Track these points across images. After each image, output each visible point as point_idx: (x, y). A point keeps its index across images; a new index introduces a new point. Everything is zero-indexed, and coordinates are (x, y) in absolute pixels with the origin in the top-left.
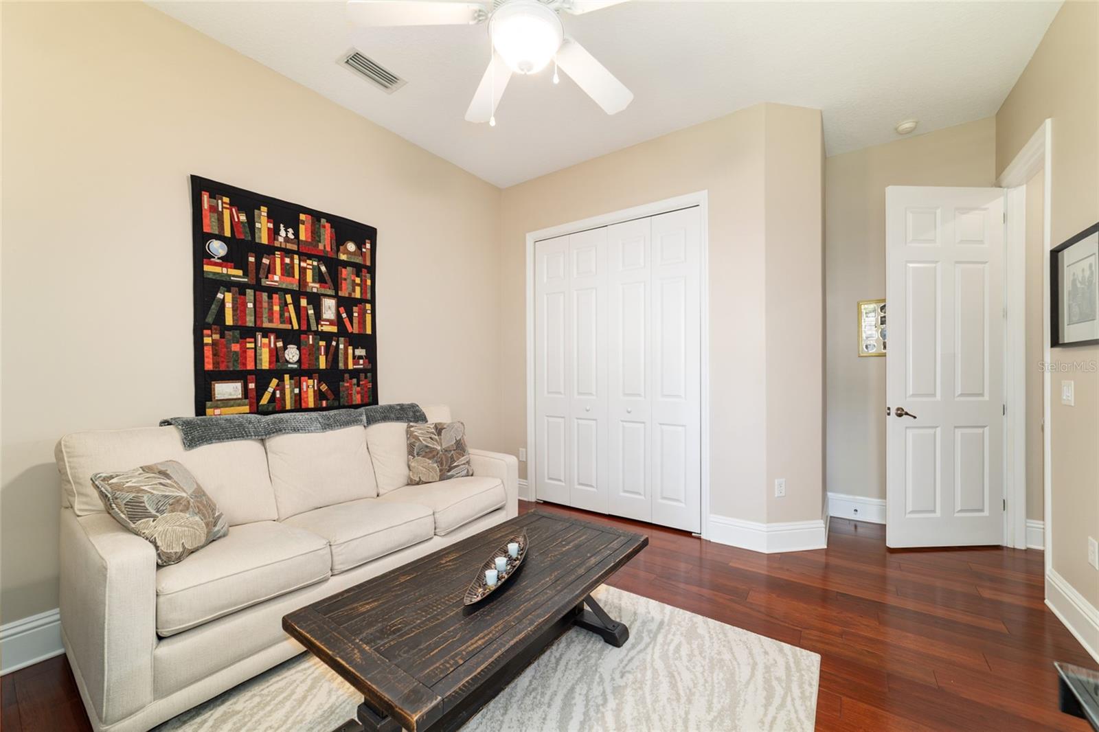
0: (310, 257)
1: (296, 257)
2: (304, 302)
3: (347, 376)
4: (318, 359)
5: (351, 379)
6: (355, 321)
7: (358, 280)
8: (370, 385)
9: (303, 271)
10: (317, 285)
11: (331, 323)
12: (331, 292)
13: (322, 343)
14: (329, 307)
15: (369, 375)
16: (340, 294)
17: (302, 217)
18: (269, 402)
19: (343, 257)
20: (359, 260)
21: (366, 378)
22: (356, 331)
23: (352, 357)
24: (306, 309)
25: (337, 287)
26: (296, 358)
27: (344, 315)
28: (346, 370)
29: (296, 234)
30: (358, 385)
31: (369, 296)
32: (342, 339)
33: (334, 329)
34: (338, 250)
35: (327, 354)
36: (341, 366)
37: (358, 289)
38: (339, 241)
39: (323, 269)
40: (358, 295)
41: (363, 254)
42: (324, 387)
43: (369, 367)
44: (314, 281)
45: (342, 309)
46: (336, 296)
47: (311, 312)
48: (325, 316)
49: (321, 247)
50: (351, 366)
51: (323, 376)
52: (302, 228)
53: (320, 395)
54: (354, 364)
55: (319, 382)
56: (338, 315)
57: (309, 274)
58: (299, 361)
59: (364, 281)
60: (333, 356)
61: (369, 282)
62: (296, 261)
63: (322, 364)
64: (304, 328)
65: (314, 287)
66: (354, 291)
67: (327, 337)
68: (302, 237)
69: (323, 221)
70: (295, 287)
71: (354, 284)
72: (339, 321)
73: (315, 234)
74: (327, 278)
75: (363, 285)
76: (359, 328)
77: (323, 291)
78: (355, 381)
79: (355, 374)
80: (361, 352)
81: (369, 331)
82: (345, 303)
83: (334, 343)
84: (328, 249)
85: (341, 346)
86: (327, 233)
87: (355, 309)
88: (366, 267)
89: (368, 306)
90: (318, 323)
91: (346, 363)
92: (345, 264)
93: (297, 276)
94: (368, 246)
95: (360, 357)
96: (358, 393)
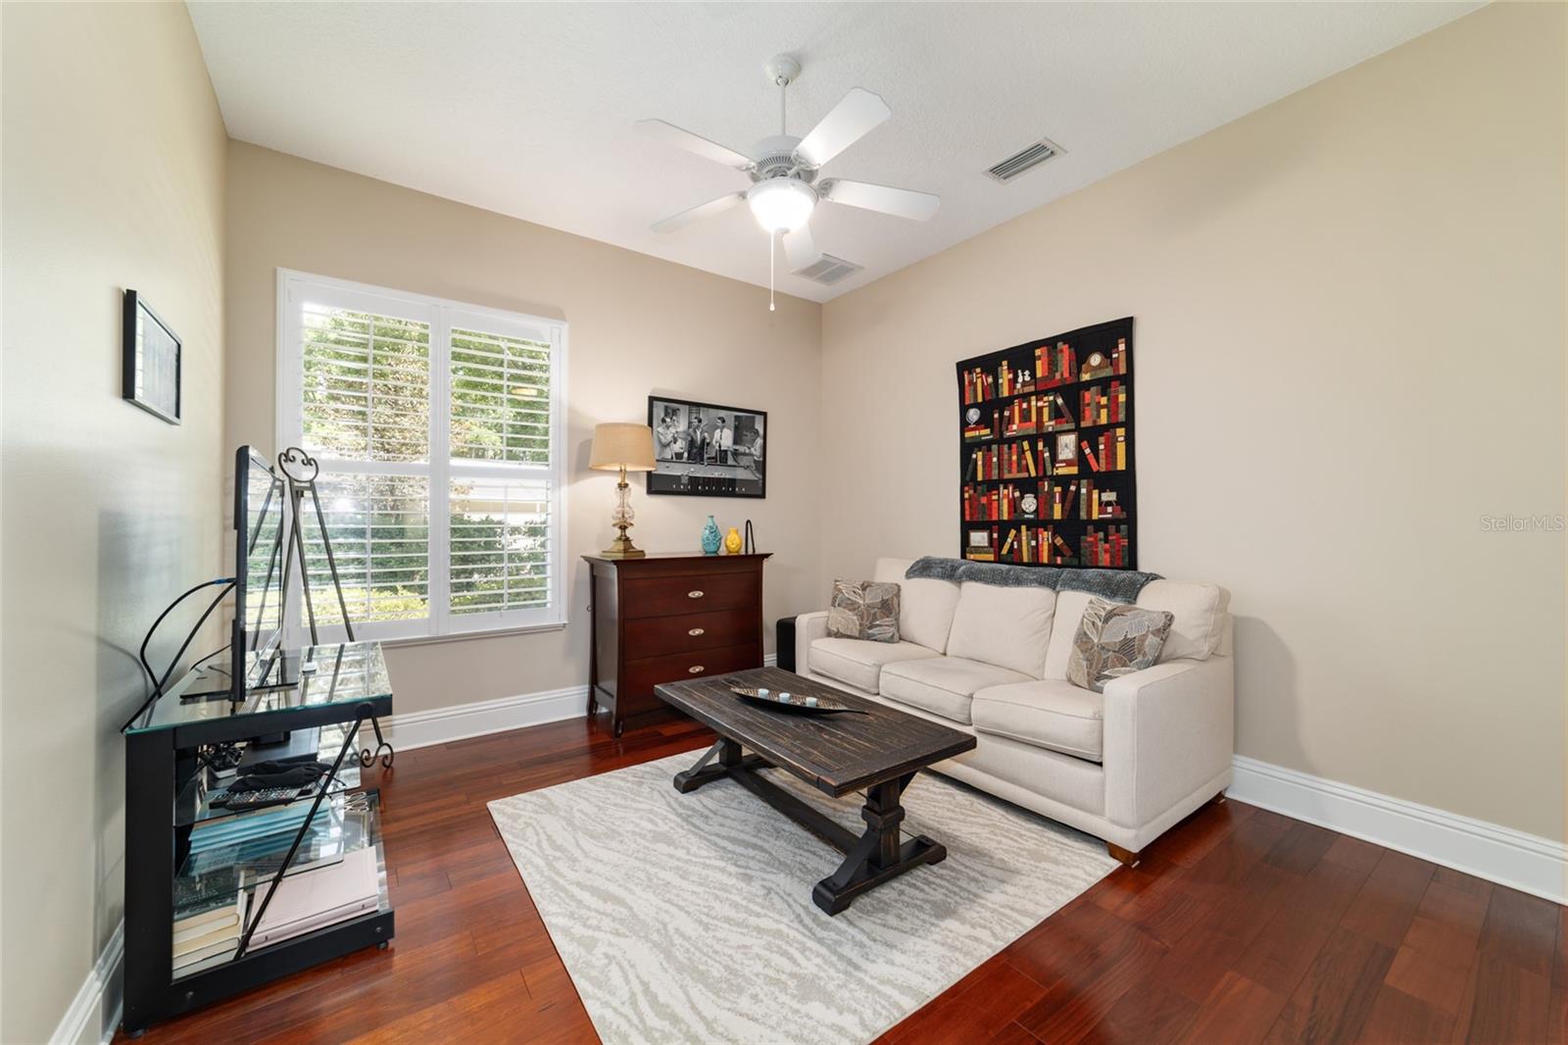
0: (1046, 393)
1: (1033, 398)
2: (1040, 446)
3: (1090, 528)
4: (1052, 508)
5: (1096, 531)
6: (1102, 455)
7: (1104, 401)
8: (1125, 542)
9: (1040, 410)
10: (1053, 423)
11: (1069, 463)
12: (1072, 426)
13: (1058, 489)
14: (1067, 445)
15: (1123, 527)
16: (1083, 424)
17: (1038, 352)
18: (1008, 552)
19: (1086, 377)
20: (1108, 372)
21: (1118, 530)
22: (1103, 469)
23: (1098, 503)
24: (1042, 452)
25: (1077, 417)
26: (1033, 508)
27: (1087, 451)
28: (1090, 521)
29: (1033, 375)
30: (1106, 540)
31: (1122, 417)
32: (1084, 482)
33: (1074, 470)
34: (1079, 371)
35: (1063, 501)
36: (1083, 515)
37: (1104, 412)
38: (1080, 359)
39: (1060, 401)
40: (1104, 420)
41: (1113, 363)
42: (1059, 541)
43: (1124, 515)
44: (1050, 419)
45: (1085, 444)
46: (1078, 430)
47: (1047, 455)
48: (1061, 457)
49: (1058, 376)
50: (1095, 516)
51: (1057, 528)
52: (1039, 363)
53: (1055, 550)
54: (1100, 513)
55: (1053, 535)
56: (1080, 450)
57: (1046, 411)
58: (1036, 511)
59: (1114, 400)
60: (1072, 504)
61: (1122, 398)
62: (1033, 403)
63: (1057, 514)
64: (1041, 474)
65: (1049, 425)
66: (1099, 416)
67: (1064, 481)
68: (1039, 374)
69: (1060, 345)
70: (1032, 431)
71: (1099, 406)
72: (1081, 459)
73: (1052, 365)
74: (1065, 411)
75: (1113, 407)
76: (1107, 463)
77: (1059, 428)
78: (1101, 535)
79: (1101, 525)
80: (1110, 496)
81: (1121, 465)
82: (1089, 436)
83: (1073, 488)
84: (1066, 375)
85: (1084, 491)
86: (1065, 353)
87: (1102, 439)
88: (1117, 378)
89: (1121, 432)
90: (1053, 466)
91: (1089, 512)
92: (1088, 385)
93: (1034, 419)
94: (1122, 347)
95: (1109, 503)
96: (1106, 551)
